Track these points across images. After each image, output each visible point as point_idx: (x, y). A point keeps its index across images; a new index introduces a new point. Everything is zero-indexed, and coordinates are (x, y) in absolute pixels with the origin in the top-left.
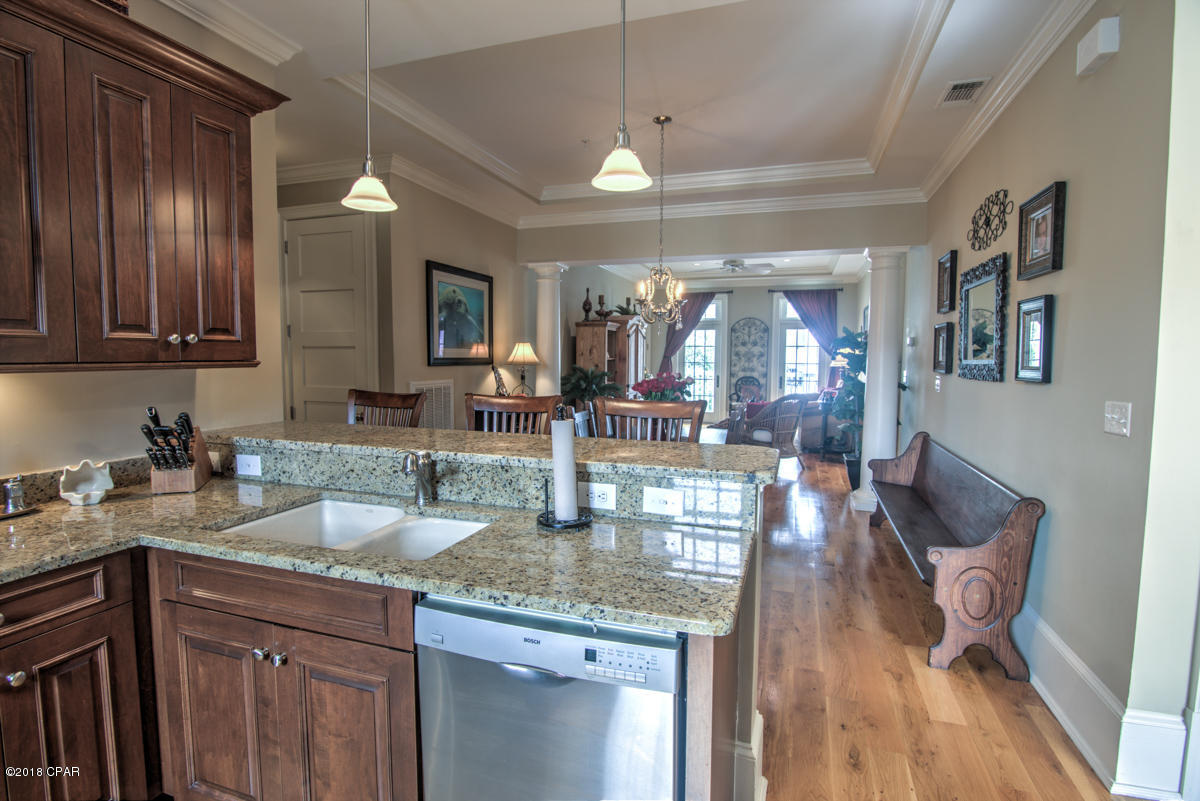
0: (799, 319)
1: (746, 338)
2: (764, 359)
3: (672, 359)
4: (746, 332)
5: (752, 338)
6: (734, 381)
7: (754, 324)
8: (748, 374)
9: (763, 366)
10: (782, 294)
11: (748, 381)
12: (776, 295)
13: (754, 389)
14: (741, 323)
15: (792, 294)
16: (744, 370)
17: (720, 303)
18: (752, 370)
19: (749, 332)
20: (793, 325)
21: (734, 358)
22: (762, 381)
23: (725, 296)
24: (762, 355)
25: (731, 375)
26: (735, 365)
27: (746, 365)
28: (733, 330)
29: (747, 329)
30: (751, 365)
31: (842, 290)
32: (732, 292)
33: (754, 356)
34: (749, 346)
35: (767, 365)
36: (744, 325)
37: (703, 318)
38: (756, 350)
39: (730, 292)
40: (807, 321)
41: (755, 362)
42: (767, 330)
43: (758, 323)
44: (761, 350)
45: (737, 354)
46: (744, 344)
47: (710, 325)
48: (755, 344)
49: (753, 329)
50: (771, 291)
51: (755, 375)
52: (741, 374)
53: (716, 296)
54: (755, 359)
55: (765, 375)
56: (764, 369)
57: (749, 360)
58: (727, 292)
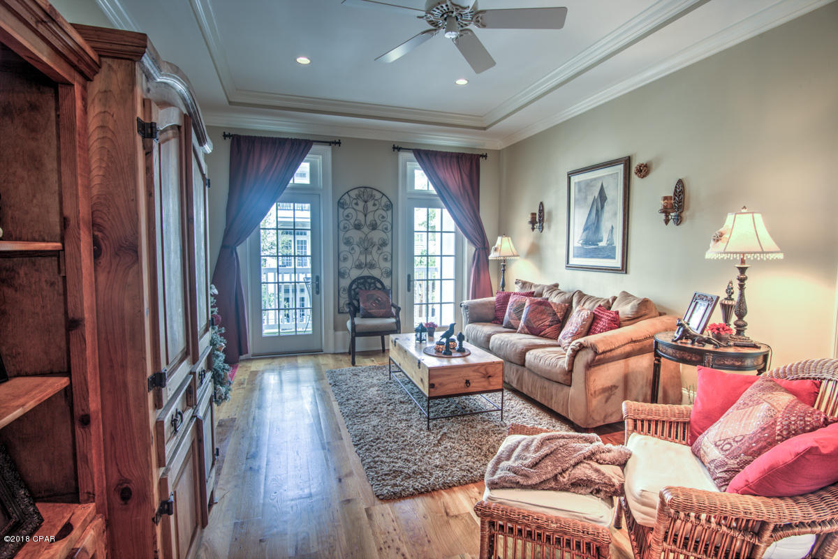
0: (435, 192)
1: (361, 217)
2: (387, 249)
3: (239, 249)
4: (360, 207)
5: (370, 218)
6: (345, 283)
7: (372, 196)
8: (366, 272)
9: (386, 259)
10: (411, 155)
11: (366, 283)
12: (403, 156)
13: (380, 295)
14: (353, 194)
15: (427, 157)
16: (359, 267)
17: (319, 160)
18: (372, 266)
19: (365, 208)
20: (425, 201)
21: (343, 248)
22: (387, 282)
23: (327, 150)
24: (384, 244)
25: (340, 274)
26: (345, 259)
27: (362, 258)
28: (341, 204)
29: (361, 204)
30: (369, 258)
31: (486, 156)
32: (339, 143)
33: (373, 245)
34: (366, 229)
35: (391, 258)
36: (358, 196)
37: (291, 182)
38: (377, 236)
39: (335, 143)
40: (444, 195)
41: (375, 256)
42: (390, 206)
43: (378, 195)
44: (383, 235)
45: (348, 242)
46: (358, 227)
47: (300, 194)
48: (374, 227)
49: (370, 204)
50: (397, 148)
51: (375, 273)
52: (355, 273)
53: (315, 147)
54: (375, 248)
55: (389, 273)
56: (388, 265)
57: (366, 251)
58: (330, 143)
